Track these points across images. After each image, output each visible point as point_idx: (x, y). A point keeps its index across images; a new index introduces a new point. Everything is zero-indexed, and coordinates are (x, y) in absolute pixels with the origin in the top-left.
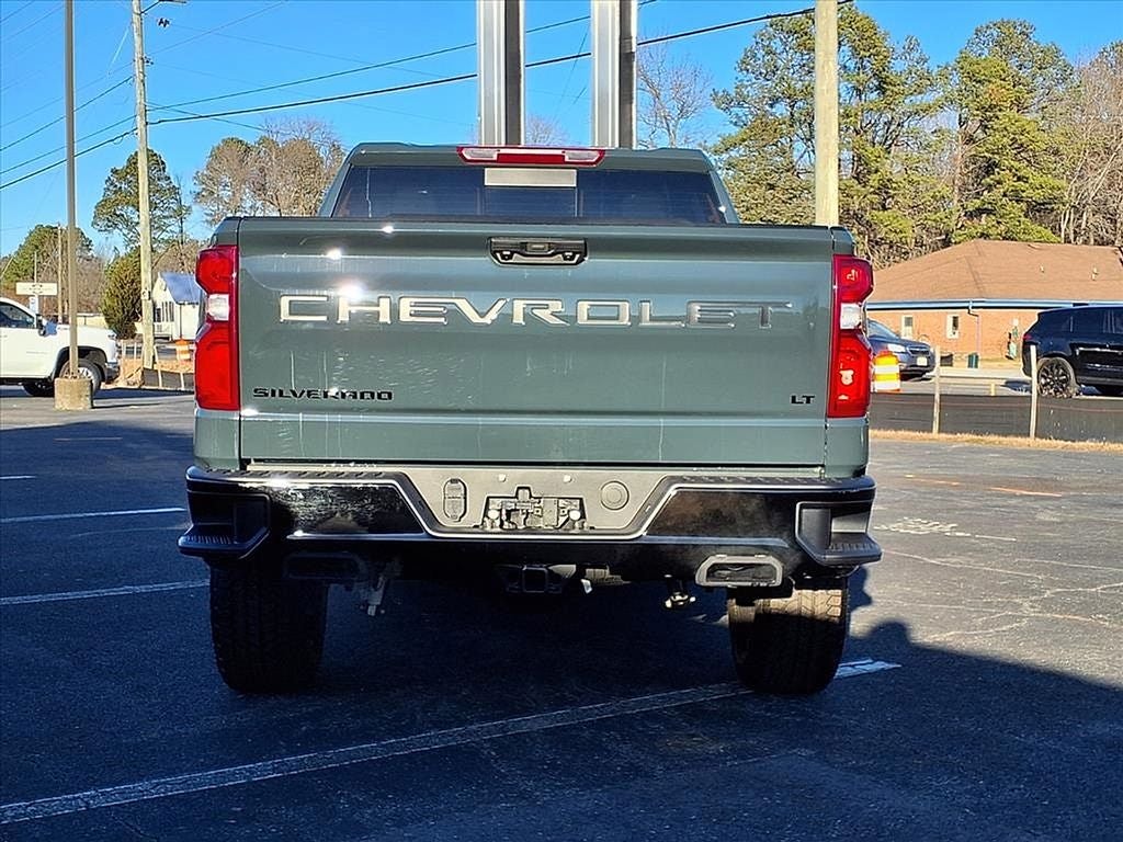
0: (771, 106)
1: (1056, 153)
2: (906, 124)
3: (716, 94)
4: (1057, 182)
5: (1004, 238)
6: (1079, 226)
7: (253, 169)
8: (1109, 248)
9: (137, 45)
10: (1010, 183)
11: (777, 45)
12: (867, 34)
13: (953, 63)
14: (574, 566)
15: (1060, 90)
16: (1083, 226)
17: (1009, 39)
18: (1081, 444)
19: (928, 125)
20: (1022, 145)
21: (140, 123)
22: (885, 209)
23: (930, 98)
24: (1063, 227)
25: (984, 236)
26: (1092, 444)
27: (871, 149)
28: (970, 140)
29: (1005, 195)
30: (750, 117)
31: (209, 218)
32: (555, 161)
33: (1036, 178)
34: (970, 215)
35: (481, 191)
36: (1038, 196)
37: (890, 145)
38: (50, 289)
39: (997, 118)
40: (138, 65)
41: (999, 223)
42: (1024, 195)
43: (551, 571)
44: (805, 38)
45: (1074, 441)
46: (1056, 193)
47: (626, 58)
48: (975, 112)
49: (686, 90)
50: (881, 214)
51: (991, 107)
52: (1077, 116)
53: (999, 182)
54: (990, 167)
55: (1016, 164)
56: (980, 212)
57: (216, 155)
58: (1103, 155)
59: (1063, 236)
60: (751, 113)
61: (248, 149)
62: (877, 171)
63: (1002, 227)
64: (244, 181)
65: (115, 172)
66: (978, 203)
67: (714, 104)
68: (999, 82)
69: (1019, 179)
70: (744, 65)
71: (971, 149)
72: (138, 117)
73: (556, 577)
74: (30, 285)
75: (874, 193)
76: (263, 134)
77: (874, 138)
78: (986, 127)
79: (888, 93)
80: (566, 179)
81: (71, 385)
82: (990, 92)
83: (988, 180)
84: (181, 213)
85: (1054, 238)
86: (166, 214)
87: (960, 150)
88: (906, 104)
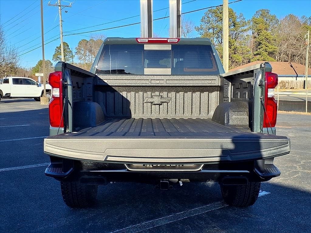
0: (209, 30)
1: (275, 40)
2: (240, 34)
3: (196, 27)
4: (275, 47)
5: (263, 60)
6: (280, 57)
7: (89, 46)
8: (287, 62)
9: (60, 17)
10: (264, 47)
11: (210, 16)
12: (231, 13)
13: (251, 19)
14: (177, 179)
15: (276, 26)
16: (281, 57)
17: (264, 13)
18: (291, 112)
19: (245, 34)
20: (267, 39)
21: (61, 36)
22: (235, 54)
23: (246, 28)
24: (276, 58)
25: (258, 60)
26: (293, 112)
27: (232, 40)
28: (255, 37)
29: (263, 50)
30: (204, 33)
31: (79, 58)
32: (165, 42)
33: (270, 46)
34: (255, 55)
35: (143, 51)
36: (271, 50)
37: (236, 39)
38: (42, 75)
39: (261, 32)
40: (60, 22)
41: (262, 57)
42: (268, 50)
43: (169, 181)
44: (216, 14)
45: (288, 111)
46: (275, 50)
47: (178, 16)
48: (256, 31)
49: (188, 27)
50: (234, 55)
51: (260, 30)
52: (280, 32)
53: (262, 47)
54: (260, 44)
55: (266, 43)
56: (257, 54)
57: (80, 43)
58: (286, 41)
59: (276, 60)
60: (204, 32)
61: (87, 42)
62: (233, 45)
63: (262, 58)
64: (87, 49)
65: (57, 47)
66: (257, 52)
67: (195, 30)
68: (262, 24)
69: (266, 46)
70: (202, 21)
71: (255, 40)
72: (61, 35)
73: (171, 183)
74: (38, 74)
75: (233, 50)
76: (91, 38)
77: (232, 37)
78: (259, 34)
79: (236, 27)
80: (168, 47)
81: (44, 99)
82: (260, 26)
83: (259, 47)
84: (72, 57)
85: (274, 60)
86: (69, 57)
87: (253, 40)
88: (240, 29)
